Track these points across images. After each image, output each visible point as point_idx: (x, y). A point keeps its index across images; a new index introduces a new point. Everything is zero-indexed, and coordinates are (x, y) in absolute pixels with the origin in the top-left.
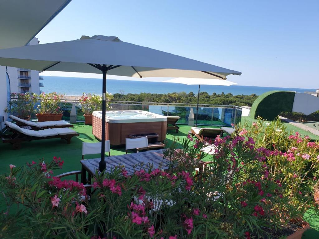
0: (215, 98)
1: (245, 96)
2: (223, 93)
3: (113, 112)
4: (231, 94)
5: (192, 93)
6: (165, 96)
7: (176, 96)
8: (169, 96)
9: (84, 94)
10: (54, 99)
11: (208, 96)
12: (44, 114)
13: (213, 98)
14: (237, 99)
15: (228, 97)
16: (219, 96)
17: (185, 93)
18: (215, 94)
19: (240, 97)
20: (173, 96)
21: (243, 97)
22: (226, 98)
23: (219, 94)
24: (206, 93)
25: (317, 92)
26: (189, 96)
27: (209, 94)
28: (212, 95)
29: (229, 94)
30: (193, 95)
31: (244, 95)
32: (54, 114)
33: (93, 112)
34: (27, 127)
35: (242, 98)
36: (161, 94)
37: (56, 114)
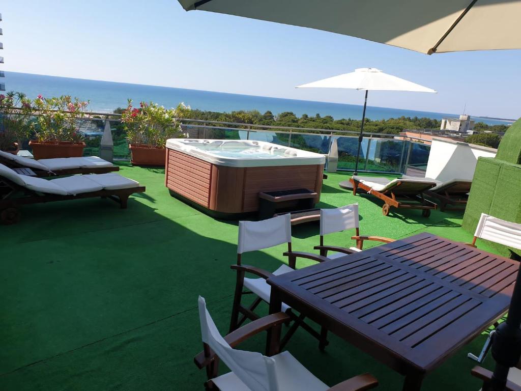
0: (306, 123)
1: (353, 120)
2: (318, 115)
3: (205, 142)
4: (331, 118)
5: (270, 113)
6: (227, 116)
7: (246, 118)
8: (234, 116)
9: (129, 102)
10: (68, 110)
11: (295, 120)
12: (46, 142)
13: (303, 122)
14: (340, 125)
15: (326, 123)
16: (313, 120)
17: (258, 113)
18: (307, 116)
19: (344, 122)
20: (241, 116)
21: (350, 122)
22: (324, 123)
23: (312, 116)
24: (292, 114)
25: (460, 119)
26: (265, 117)
27: (297, 116)
28: (301, 118)
29: (327, 117)
30: (272, 117)
31: (351, 119)
32: (68, 143)
33: (168, 141)
34: (23, 170)
35: (348, 124)
36: (218, 112)
37: (70, 143)
